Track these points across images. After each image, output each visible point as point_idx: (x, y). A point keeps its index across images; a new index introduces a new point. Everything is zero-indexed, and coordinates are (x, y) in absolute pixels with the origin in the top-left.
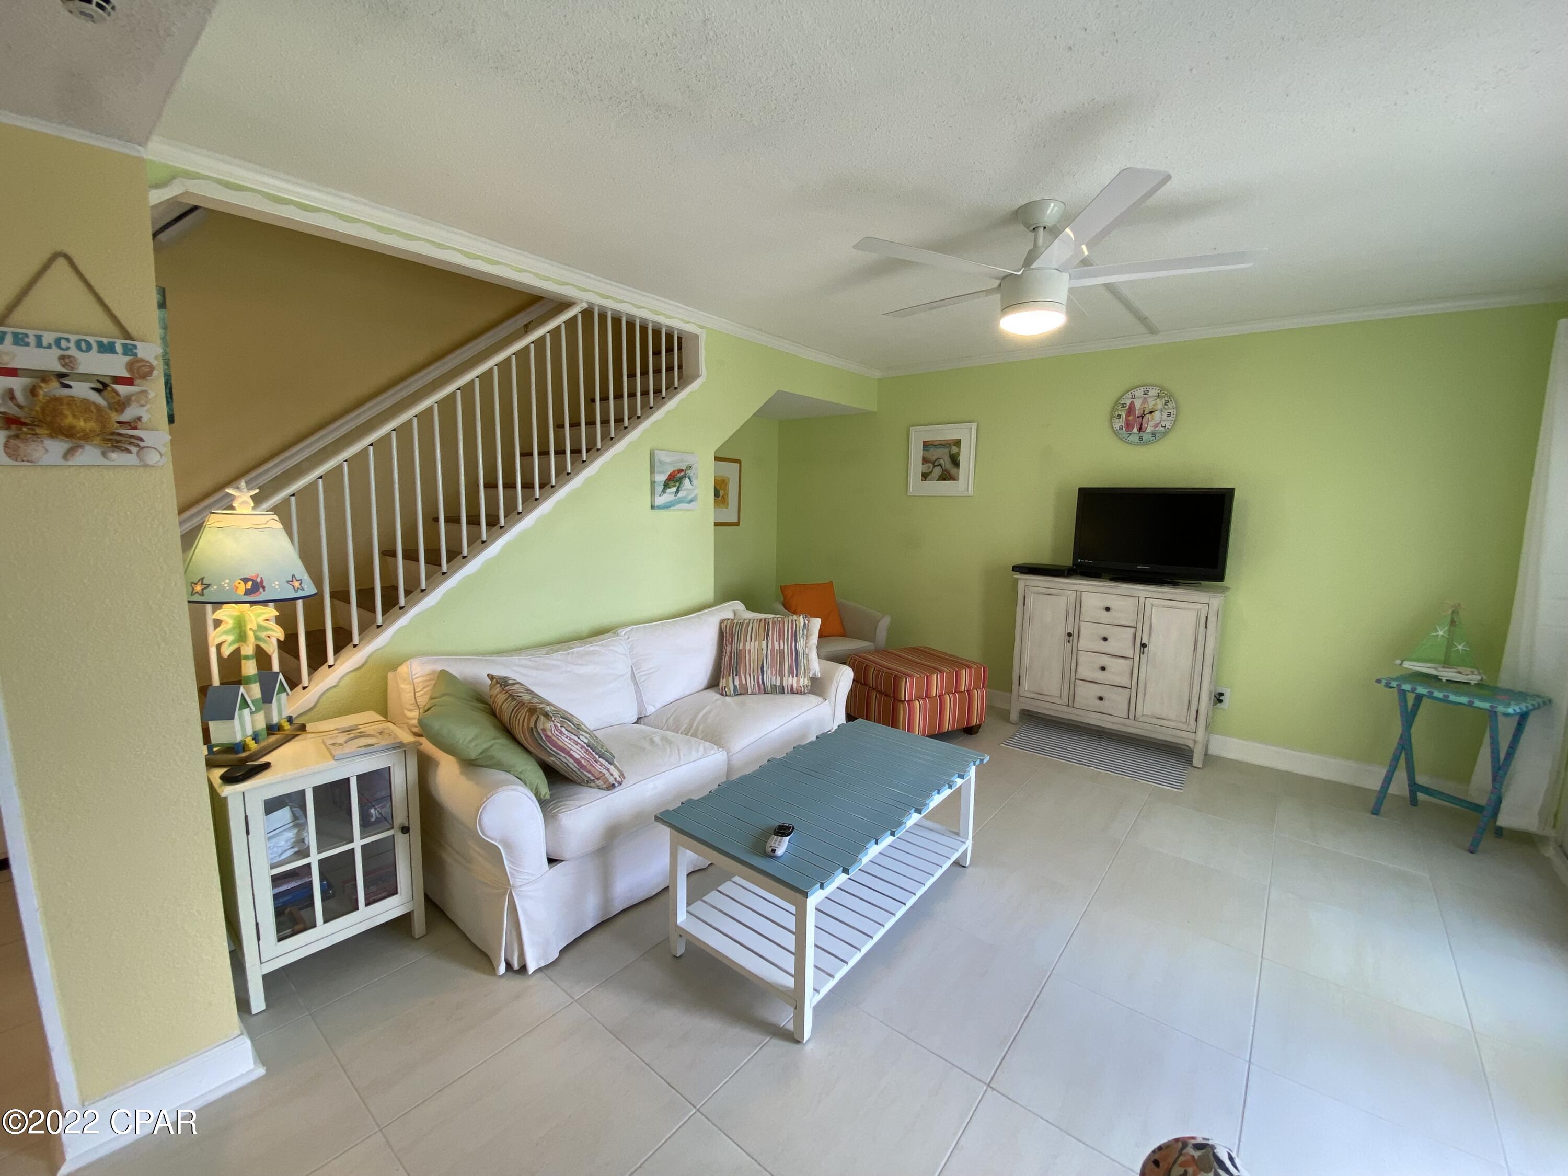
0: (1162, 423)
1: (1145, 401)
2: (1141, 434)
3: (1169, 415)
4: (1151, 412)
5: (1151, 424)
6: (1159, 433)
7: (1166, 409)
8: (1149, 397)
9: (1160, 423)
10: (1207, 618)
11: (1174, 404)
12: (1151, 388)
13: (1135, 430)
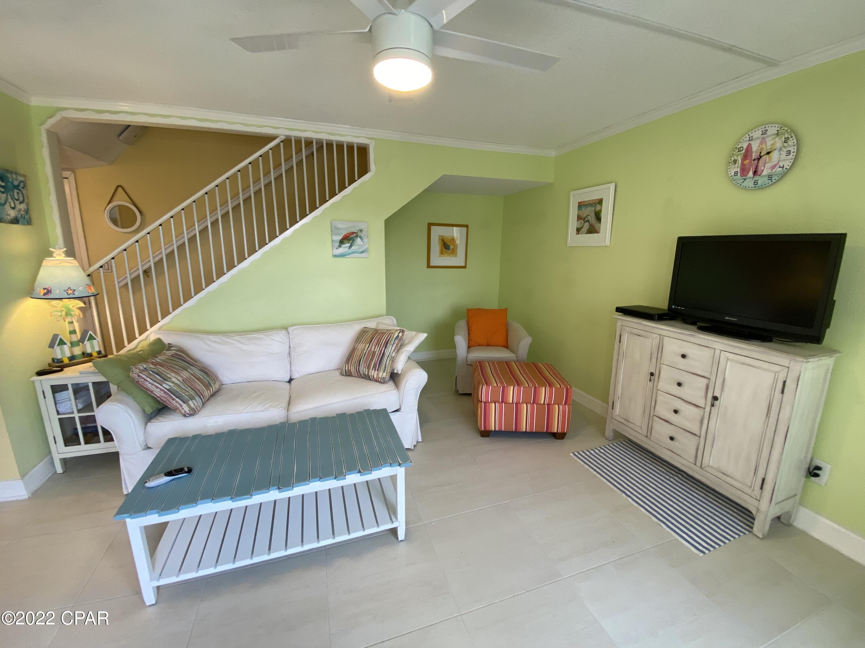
0: (780, 164)
1: (763, 141)
2: (756, 178)
3: (789, 153)
4: (768, 153)
5: (768, 165)
6: (776, 175)
7: (785, 147)
8: (768, 136)
9: (778, 163)
10: (785, 382)
11: (795, 140)
12: (770, 125)
13: (751, 174)
